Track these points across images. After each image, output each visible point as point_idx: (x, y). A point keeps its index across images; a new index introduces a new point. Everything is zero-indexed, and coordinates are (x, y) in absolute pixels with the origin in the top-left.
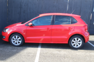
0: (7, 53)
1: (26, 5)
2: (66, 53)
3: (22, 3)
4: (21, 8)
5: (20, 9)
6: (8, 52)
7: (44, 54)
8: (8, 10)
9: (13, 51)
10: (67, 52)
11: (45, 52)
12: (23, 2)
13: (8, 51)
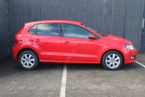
0: (10, 93)
1: (37, 10)
2: (109, 87)
3: (30, 8)
4: (29, 15)
5: (27, 16)
6: (11, 91)
7: (72, 92)
8: (9, 20)
9: (20, 88)
10: (111, 85)
11: (74, 88)
12: (32, 5)
13: (12, 89)
